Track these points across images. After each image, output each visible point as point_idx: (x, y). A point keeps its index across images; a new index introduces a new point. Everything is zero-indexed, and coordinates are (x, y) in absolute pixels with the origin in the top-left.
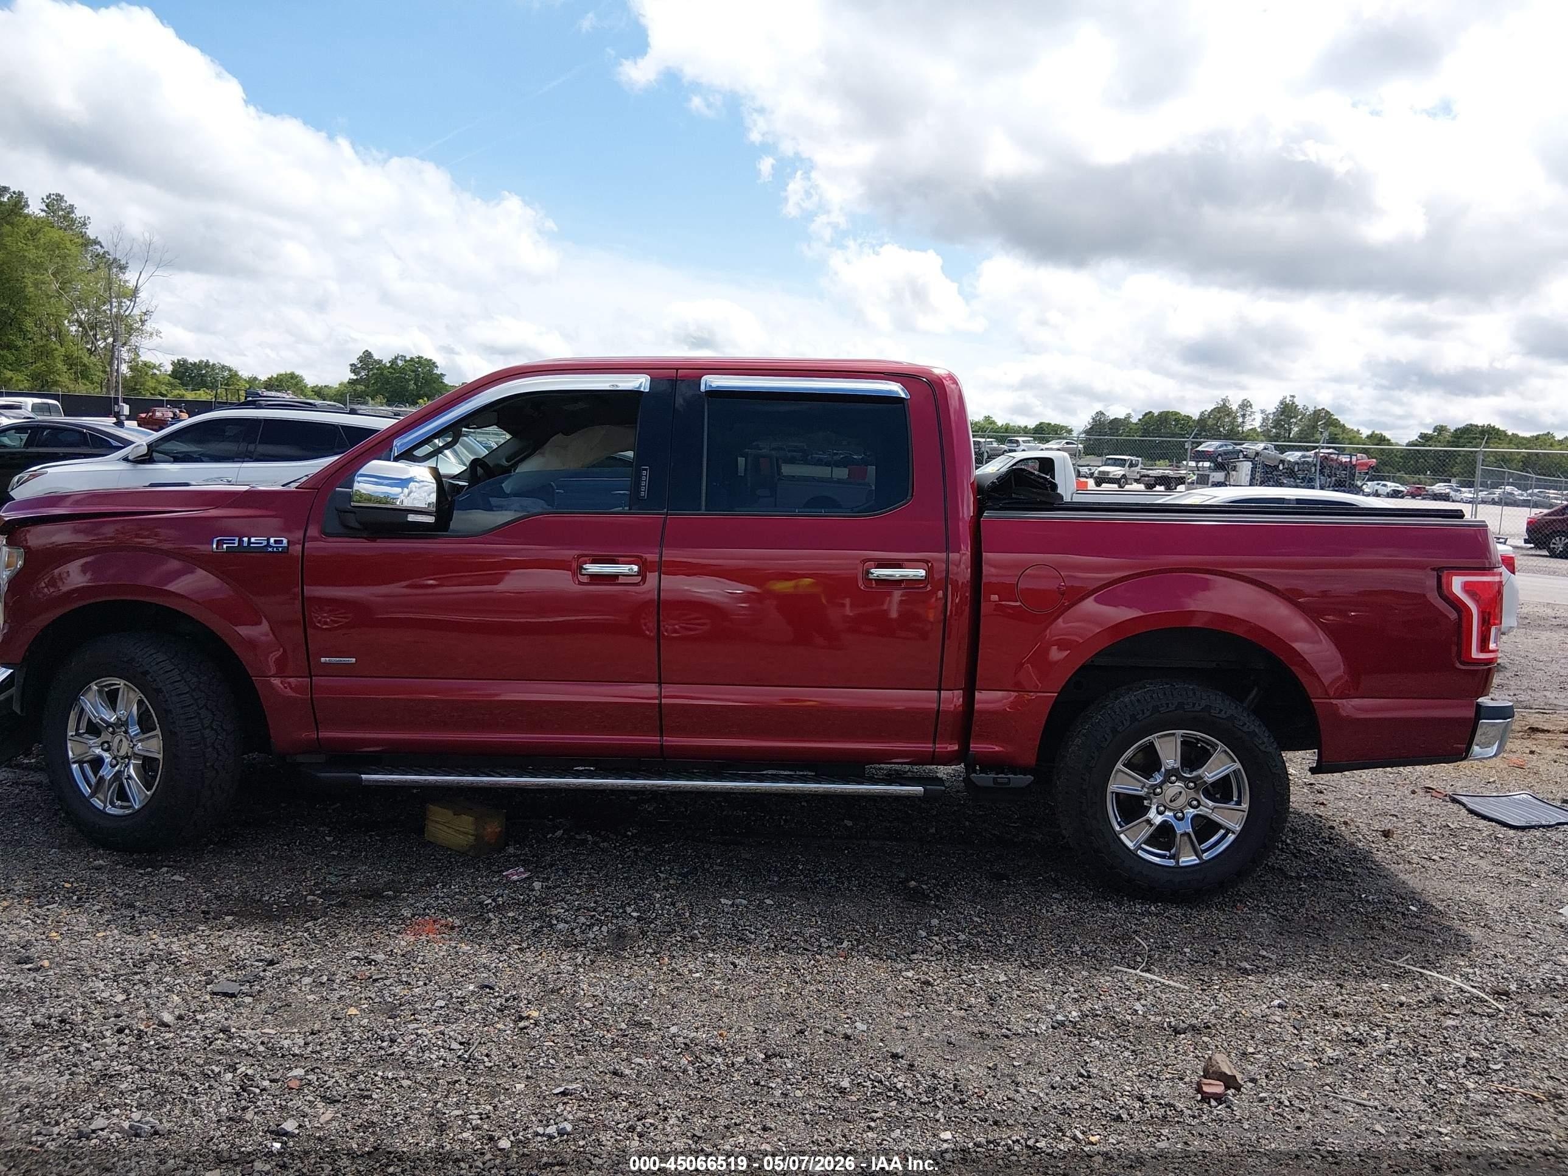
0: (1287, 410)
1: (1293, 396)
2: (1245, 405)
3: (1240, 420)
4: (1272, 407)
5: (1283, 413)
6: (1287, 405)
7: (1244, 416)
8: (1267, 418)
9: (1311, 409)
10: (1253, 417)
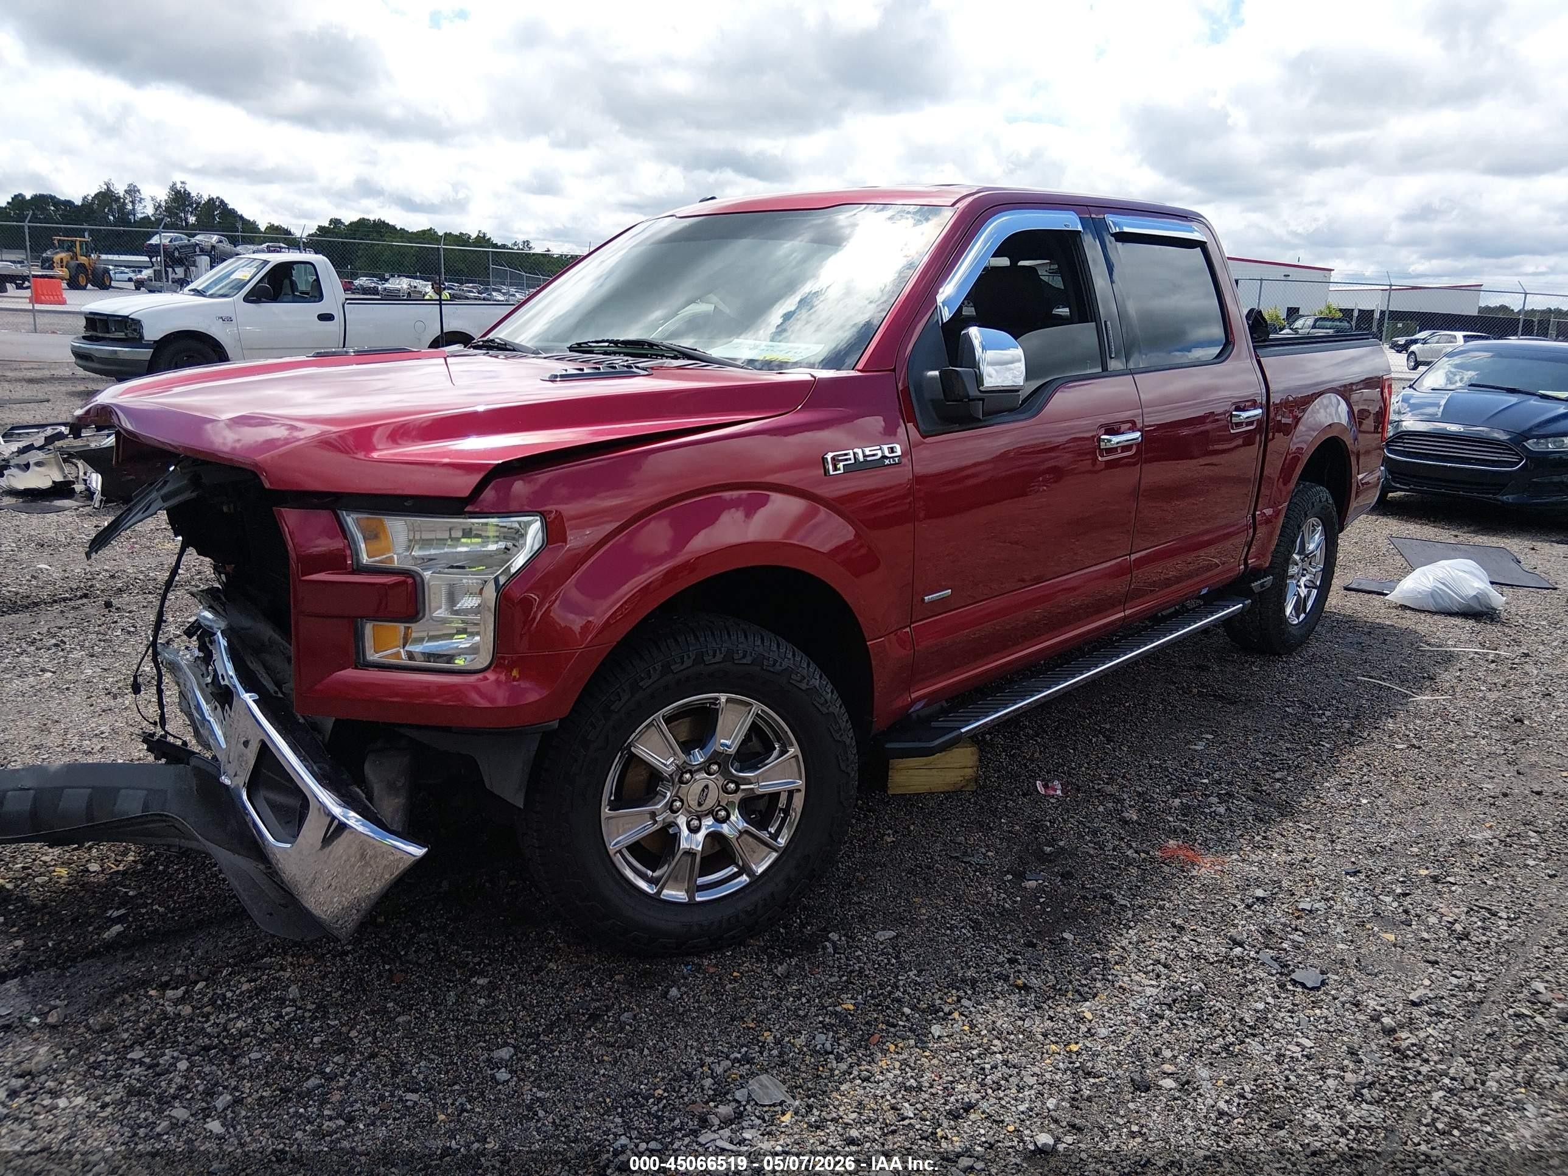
0: (180, 199)
1: (183, 183)
2: (132, 191)
3: (130, 207)
4: (163, 195)
5: (174, 200)
6: (178, 193)
7: (133, 202)
8: (160, 206)
9: (206, 198)
10: (144, 204)
